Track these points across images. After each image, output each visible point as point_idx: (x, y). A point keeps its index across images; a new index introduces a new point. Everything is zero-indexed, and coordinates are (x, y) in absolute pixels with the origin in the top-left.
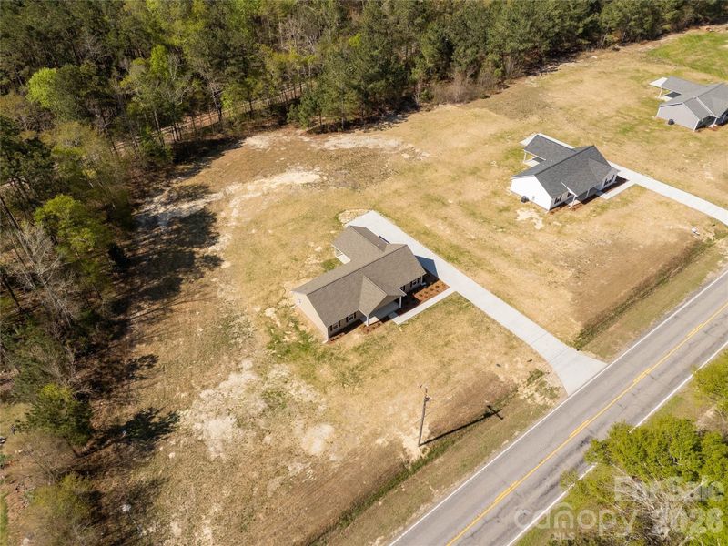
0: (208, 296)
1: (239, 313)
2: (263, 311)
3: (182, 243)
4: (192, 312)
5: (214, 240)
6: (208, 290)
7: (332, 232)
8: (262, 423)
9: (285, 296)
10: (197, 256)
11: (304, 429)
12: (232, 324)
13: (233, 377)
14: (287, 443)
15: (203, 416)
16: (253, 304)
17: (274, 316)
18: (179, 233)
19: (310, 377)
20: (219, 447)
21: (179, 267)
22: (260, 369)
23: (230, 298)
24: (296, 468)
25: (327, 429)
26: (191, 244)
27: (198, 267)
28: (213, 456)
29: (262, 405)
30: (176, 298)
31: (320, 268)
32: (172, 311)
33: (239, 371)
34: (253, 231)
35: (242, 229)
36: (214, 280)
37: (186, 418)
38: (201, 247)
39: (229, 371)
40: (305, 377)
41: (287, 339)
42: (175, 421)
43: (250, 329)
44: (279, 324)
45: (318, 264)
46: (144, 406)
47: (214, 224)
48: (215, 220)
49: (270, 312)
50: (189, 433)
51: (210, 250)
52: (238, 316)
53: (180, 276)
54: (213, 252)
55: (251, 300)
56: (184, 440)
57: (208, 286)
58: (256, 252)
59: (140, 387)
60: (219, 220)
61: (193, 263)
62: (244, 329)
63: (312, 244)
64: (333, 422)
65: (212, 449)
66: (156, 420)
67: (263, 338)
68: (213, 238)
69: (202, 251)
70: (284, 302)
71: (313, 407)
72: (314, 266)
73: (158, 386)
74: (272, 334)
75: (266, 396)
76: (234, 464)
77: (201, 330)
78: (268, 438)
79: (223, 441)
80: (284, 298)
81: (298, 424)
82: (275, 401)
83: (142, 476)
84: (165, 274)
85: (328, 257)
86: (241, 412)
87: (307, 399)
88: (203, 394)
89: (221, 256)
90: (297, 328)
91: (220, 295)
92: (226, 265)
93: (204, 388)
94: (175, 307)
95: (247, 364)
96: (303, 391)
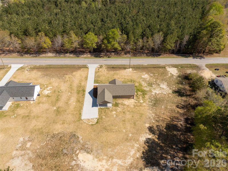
0: (157, 116)
1: (150, 106)
2: (143, 103)
3: (162, 148)
4: (164, 114)
5: (148, 141)
6: (157, 119)
7: (104, 117)
8: (155, 83)
9: (135, 103)
10: (157, 136)
11: (147, 78)
12: (153, 104)
13: (158, 93)
14: (151, 78)
15: (167, 90)
16: (145, 106)
17: (141, 100)
18: (161, 156)
19: (141, 85)
20: (164, 84)
21: (165, 135)
22: (150, 91)
23: (151, 112)
24: (152, 75)
25: (143, 77)
26: (158, 145)
27: (158, 131)
28: (166, 83)
29: (153, 85)
30: (168, 122)
31: (120, 106)
32: (170, 118)
33: (156, 93)
34: (130, 135)
35: (134, 140)
36: (154, 121)
37: (170, 91)
38: (154, 140)
39: (158, 94)
40: (142, 86)
41: (141, 94)
42: (173, 92)
43: (149, 100)
44: (141, 97)
45: (119, 107)
46: (180, 98)
47: (144, 151)
48: (143, 153)
49: (142, 101)
50: (170, 89)
51: (151, 136)
52: (151, 105)
53: (165, 130)
54: (150, 135)
55: (145, 107)
56: (172, 88)
57: (156, 120)
58: (135, 123)
59: (181, 102)
60: (141, 152)
61: (159, 133)
62: (150, 101)
63: (115, 116)
64: (141, 77)
65: (166, 84)
66: (177, 94)
67: (147, 97)
68: (148, 142)
69: (154, 138)
70: (136, 102)
71: (143, 81)
72: (121, 107)
73: (176, 100)
74: (144, 96)
75: (152, 86)
76: (162, 80)
77: (162, 107)
78: (155, 80)
79: (163, 84)
80: (136, 103)
81: (148, 80)
82: (150, 84)
83: (181, 86)
84: (171, 135)
85: (114, 108)
86: (158, 86)
87: (144, 82)
88: (165, 93)
89: (147, 131)
90: (137, 94)
91: (153, 115)
92: (147, 125)
93: (165, 94)
94: (169, 119)
95: (153, 94)
96: (144, 84)
